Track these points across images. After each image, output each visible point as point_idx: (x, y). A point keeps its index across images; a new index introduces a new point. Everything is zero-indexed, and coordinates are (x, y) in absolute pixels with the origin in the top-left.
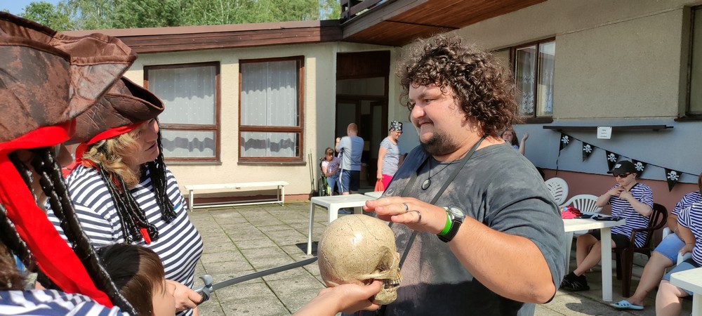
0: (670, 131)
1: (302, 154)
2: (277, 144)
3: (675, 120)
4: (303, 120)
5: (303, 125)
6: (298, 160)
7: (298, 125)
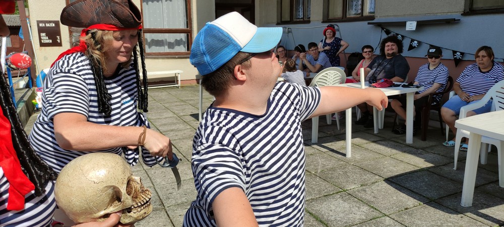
0: (458, 23)
2: (173, 43)
3: (462, 15)
4: (191, 23)
5: (191, 27)
7: (187, 27)
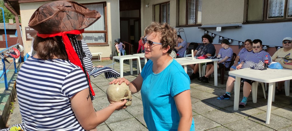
0: (241, 28)
1: (107, 42)
2: (97, 38)
4: (107, 28)
5: (107, 30)
6: (106, 44)
7: (105, 30)
